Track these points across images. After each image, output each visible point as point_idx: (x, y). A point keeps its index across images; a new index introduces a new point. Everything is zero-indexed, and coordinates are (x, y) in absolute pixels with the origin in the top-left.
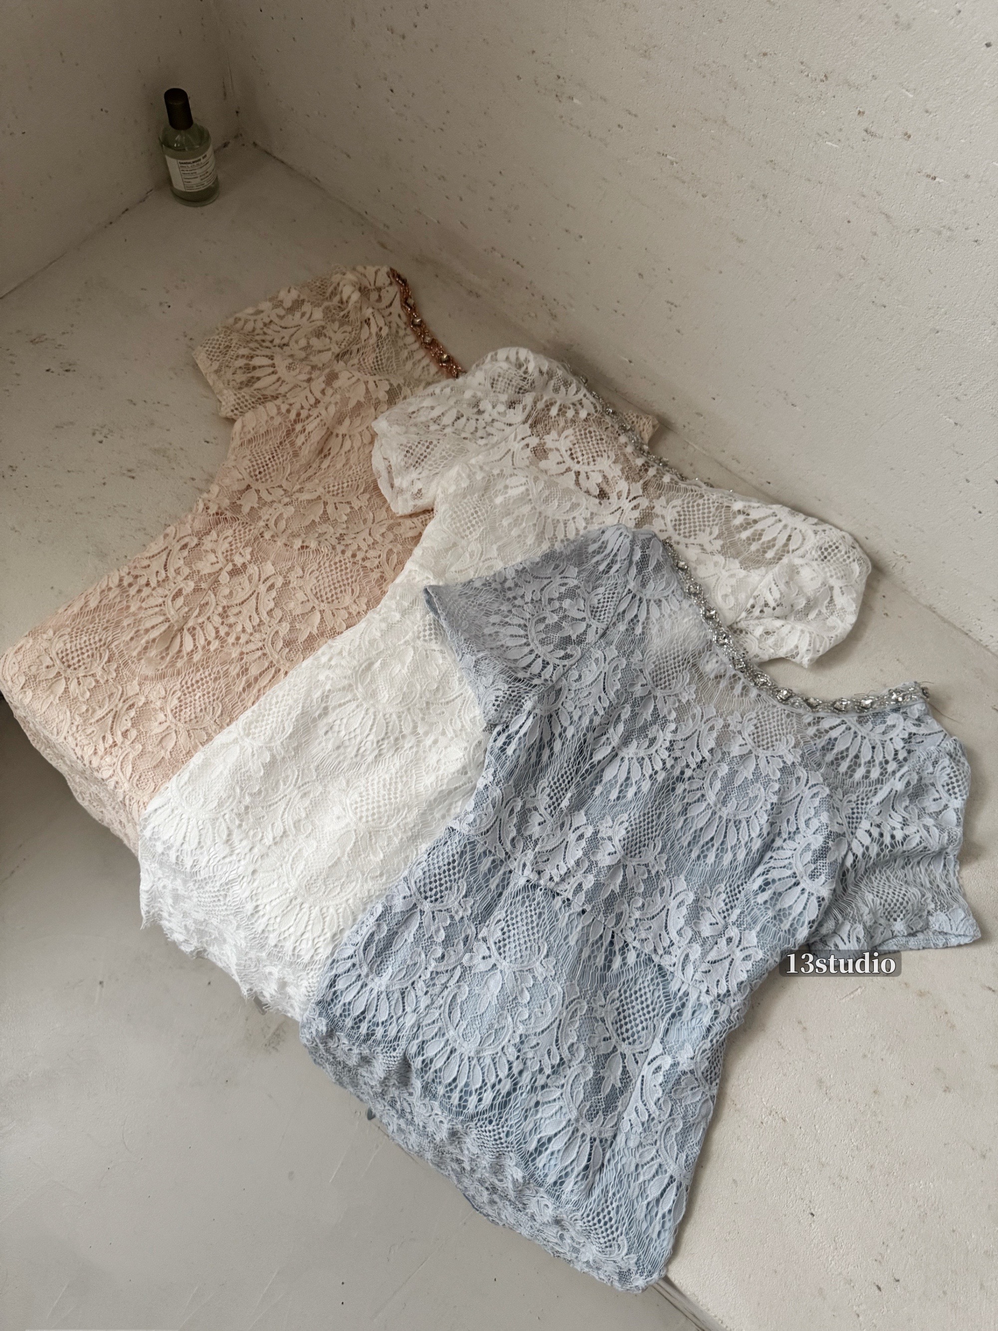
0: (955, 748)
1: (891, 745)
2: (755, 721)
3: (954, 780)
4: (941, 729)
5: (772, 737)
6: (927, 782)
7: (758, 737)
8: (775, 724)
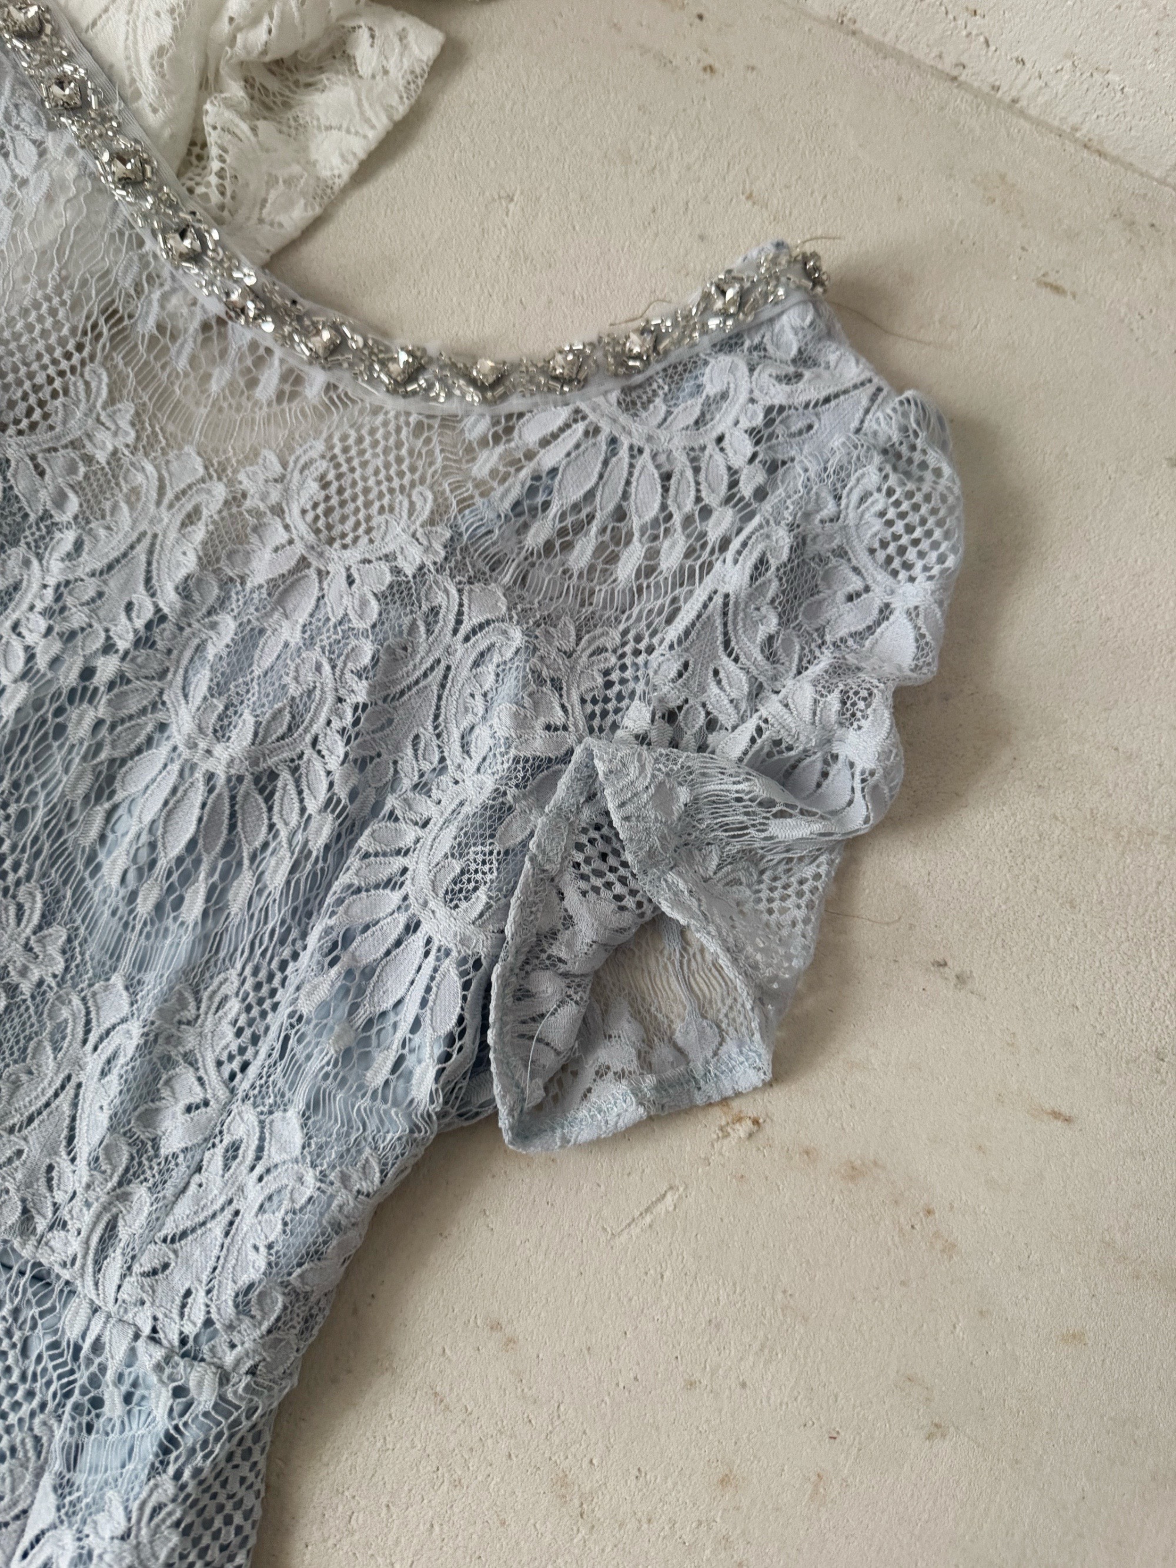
0: (904, 429)
1: (718, 457)
2: (323, 465)
3: (899, 527)
4: (867, 374)
5: (368, 505)
6: (822, 547)
7: (328, 512)
8: (380, 462)
